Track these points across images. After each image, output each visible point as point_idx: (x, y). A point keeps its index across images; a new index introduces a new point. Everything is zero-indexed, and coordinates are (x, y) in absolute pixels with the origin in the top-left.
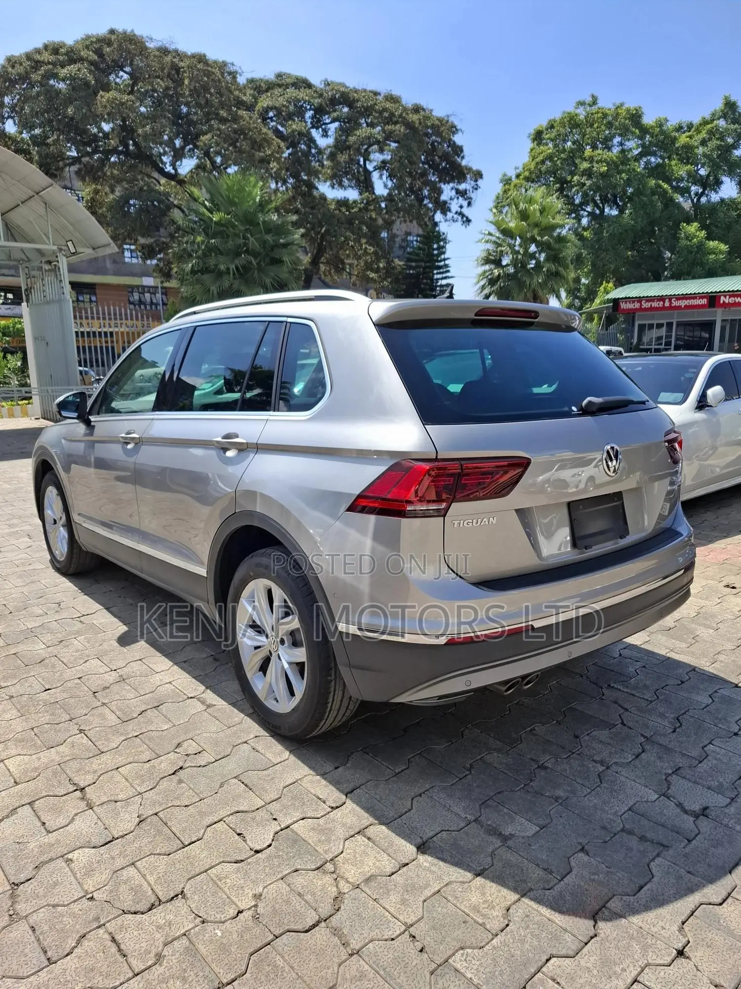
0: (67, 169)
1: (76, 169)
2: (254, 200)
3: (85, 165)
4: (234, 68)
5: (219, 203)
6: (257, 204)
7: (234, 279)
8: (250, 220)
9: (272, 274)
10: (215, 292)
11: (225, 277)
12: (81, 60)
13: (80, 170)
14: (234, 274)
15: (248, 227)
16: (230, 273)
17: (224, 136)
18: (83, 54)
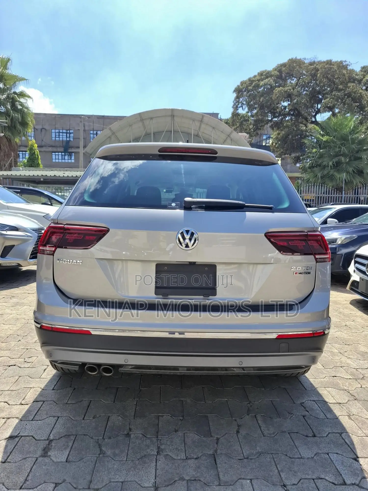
0: (266, 126)
1: (270, 125)
2: (350, 128)
3: (274, 123)
4: (346, 63)
5: (329, 132)
6: (351, 130)
7: (331, 169)
8: (344, 139)
9: (354, 166)
10: (319, 176)
11: (326, 168)
12: (271, 76)
13: (272, 125)
14: (331, 167)
15: (343, 142)
16: (329, 166)
17: (336, 98)
18: (273, 73)
